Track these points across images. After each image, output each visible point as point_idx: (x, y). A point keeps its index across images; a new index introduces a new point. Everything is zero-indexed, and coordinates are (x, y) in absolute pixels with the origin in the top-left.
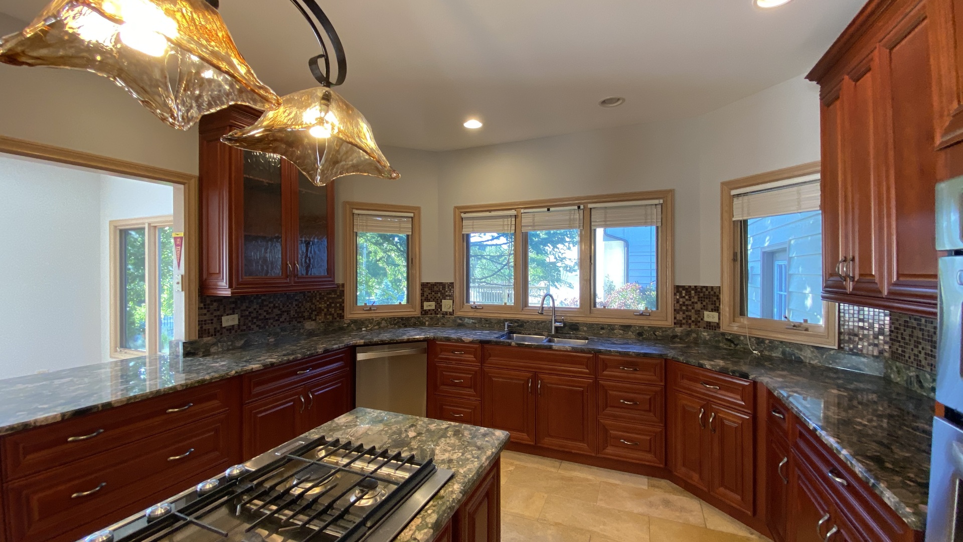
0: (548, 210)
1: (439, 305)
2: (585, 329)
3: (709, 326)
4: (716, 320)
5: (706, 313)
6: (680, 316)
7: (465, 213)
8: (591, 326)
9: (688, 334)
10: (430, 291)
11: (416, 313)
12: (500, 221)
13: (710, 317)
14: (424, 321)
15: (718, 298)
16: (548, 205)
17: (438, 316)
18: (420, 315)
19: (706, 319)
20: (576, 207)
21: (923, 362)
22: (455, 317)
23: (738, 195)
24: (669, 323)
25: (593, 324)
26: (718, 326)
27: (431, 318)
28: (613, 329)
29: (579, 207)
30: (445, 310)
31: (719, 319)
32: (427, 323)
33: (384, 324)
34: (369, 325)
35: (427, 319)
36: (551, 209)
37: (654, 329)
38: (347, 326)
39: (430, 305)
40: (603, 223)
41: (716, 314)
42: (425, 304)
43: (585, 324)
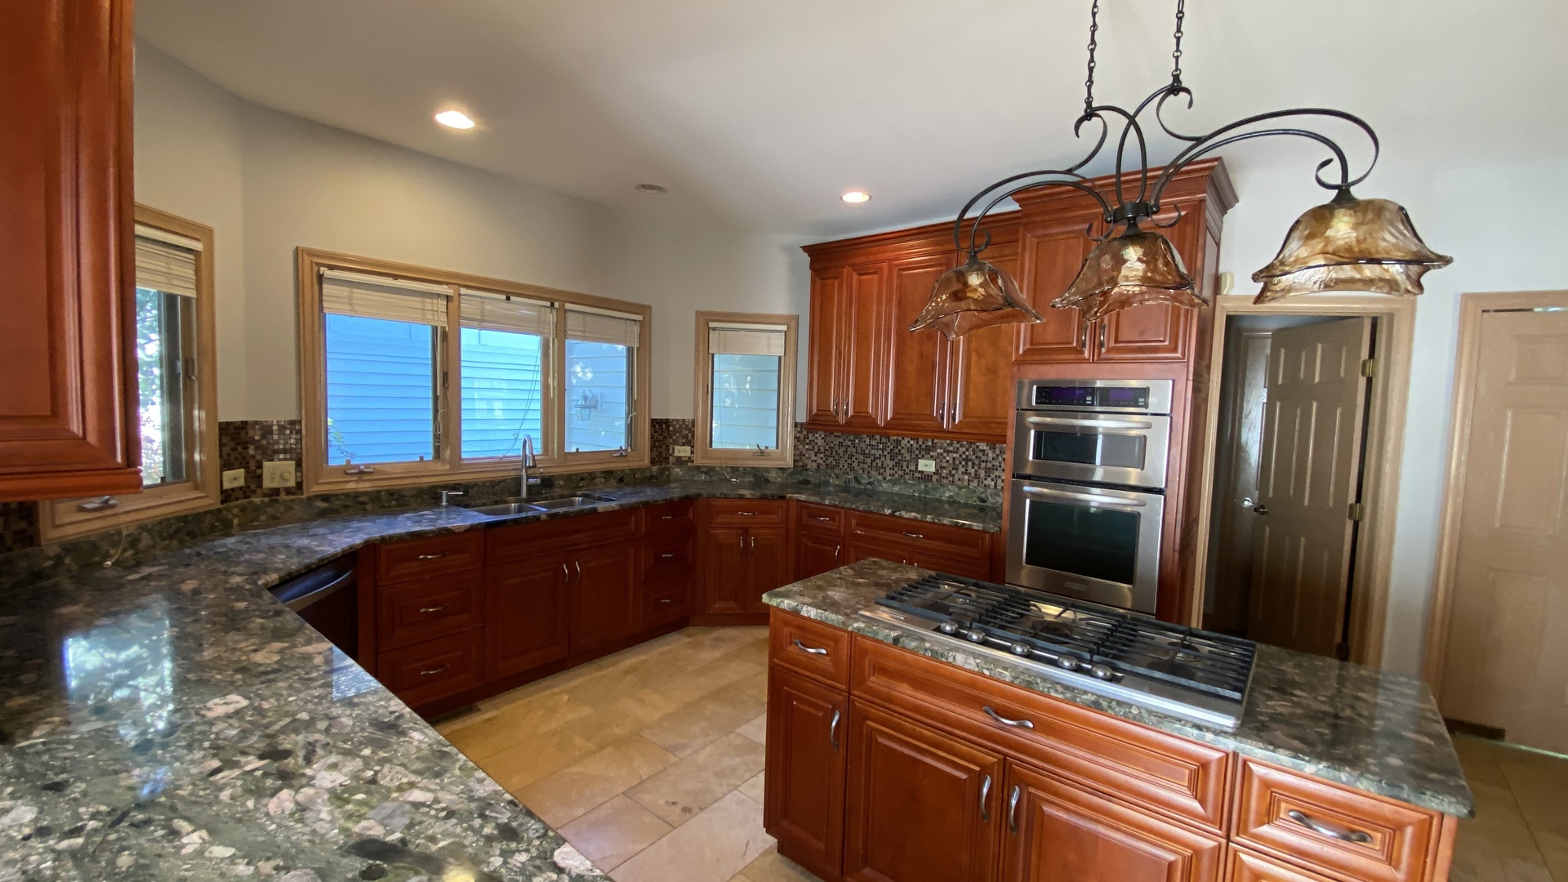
0: (508, 299)
1: (255, 477)
2: (561, 483)
3: (680, 461)
4: (689, 454)
5: (677, 448)
6: (655, 452)
7: (331, 268)
8: (569, 478)
9: (663, 470)
10: (232, 444)
11: (210, 501)
12: (416, 302)
13: (682, 451)
14: (230, 517)
15: (693, 434)
16: (509, 291)
17: (257, 500)
18: (220, 506)
19: (677, 454)
20: (548, 304)
21: (856, 468)
22: (309, 499)
23: (714, 329)
24: (647, 462)
25: (571, 475)
26: (690, 460)
27: (243, 509)
28: (593, 479)
29: (552, 305)
30: (275, 485)
31: (692, 452)
32: (236, 521)
33: (146, 540)
34: (112, 551)
35: (235, 511)
36: (513, 298)
37: (634, 471)
38: (55, 566)
39: (235, 478)
40: (581, 334)
41: (688, 448)
42: (227, 474)
43: (561, 477)
